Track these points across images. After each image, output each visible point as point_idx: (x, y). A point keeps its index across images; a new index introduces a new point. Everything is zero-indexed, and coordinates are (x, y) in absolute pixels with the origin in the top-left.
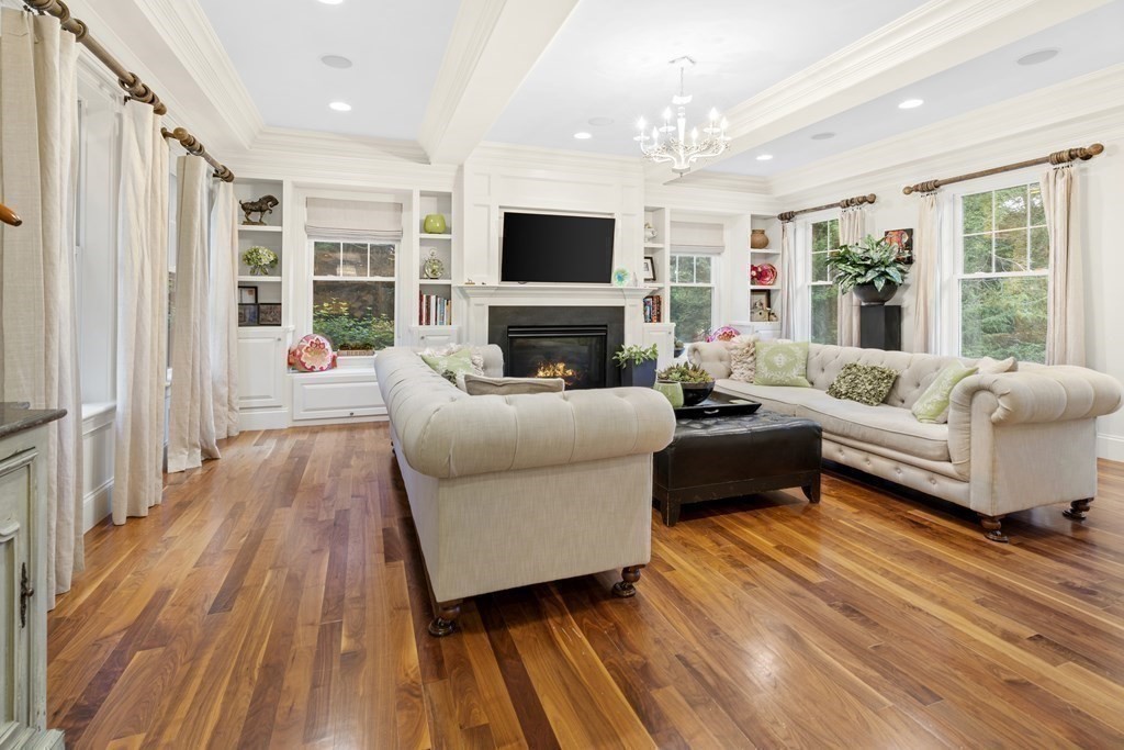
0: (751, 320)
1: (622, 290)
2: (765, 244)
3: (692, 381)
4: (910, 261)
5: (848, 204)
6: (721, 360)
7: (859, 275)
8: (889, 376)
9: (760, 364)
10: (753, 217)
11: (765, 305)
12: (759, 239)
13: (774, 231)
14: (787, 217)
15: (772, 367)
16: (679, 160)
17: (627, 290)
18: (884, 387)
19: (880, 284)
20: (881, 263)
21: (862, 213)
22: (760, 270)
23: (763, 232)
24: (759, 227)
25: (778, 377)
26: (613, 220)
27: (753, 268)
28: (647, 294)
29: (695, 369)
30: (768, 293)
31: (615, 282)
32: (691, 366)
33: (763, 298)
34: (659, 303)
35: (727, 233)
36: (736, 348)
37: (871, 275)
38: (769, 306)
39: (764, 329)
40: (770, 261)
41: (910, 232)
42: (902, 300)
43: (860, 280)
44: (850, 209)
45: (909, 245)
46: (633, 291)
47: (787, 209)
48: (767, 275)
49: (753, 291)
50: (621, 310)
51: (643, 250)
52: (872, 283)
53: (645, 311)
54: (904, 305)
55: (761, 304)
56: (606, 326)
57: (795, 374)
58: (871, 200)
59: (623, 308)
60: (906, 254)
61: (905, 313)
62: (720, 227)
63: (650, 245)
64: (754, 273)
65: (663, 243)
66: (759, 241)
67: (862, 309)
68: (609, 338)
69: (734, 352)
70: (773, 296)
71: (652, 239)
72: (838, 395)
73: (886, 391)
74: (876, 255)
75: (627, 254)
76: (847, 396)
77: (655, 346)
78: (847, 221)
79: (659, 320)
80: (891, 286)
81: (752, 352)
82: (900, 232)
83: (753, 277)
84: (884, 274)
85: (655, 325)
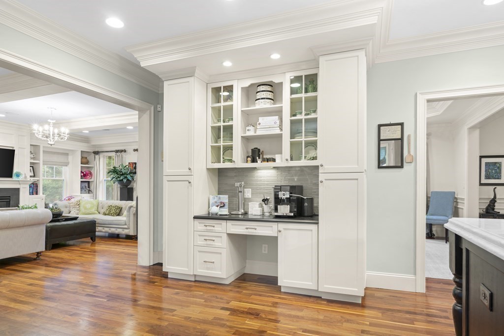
0: (81, 193)
1: (18, 181)
2: (87, 163)
3: (55, 211)
4: (135, 173)
5: (117, 151)
6: (66, 207)
7: (119, 177)
8: (119, 208)
9: (81, 208)
10: (82, 152)
11: (87, 187)
12: (84, 160)
13: (91, 157)
14: (96, 153)
15: (86, 208)
16: (51, 141)
17: (22, 181)
18: (118, 211)
19: (125, 181)
20: (125, 174)
21: (122, 155)
22: (85, 173)
23: (86, 158)
24: (85, 156)
25: (88, 212)
26: (14, 150)
27: (82, 172)
28: (31, 183)
29: (56, 208)
30: (89, 182)
31: (14, 178)
32: (54, 207)
33: (86, 184)
34: (37, 186)
35: (70, 158)
36: (72, 203)
37: (121, 178)
38: (89, 187)
39: (86, 197)
40: (89, 170)
41: (135, 163)
42: (133, 186)
43: (118, 179)
44: (118, 154)
45: (135, 168)
46: (24, 182)
47: (96, 150)
48: (88, 175)
49: (81, 182)
50: (18, 190)
51: (29, 163)
52: (122, 180)
53: (30, 190)
54: (134, 187)
55: (86, 187)
56: (10, 197)
57: (94, 210)
58: (125, 151)
59: (19, 188)
60: (134, 171)
61: (134, 190)
62: (67, 154)
63: (33, 161)
64: (82, 174)
65: (39, 160)
66: (85, 161)
67: (121, 188)
68: (11, 202)
69: (72, 204)
70: (90, 184)
71: (33, 158)
72: (105, 214)
73: (118, 212)
74: (123, 171)
75: (21, 165)
76: (108, 215)
77: (36, 204)
78: (117, 158)
79: (37, 194)
80: (129, 182)
81: (78, 204)
82: (133, 163)
83: (81, 176)
84: (126, 177)
85: (35, 196)
